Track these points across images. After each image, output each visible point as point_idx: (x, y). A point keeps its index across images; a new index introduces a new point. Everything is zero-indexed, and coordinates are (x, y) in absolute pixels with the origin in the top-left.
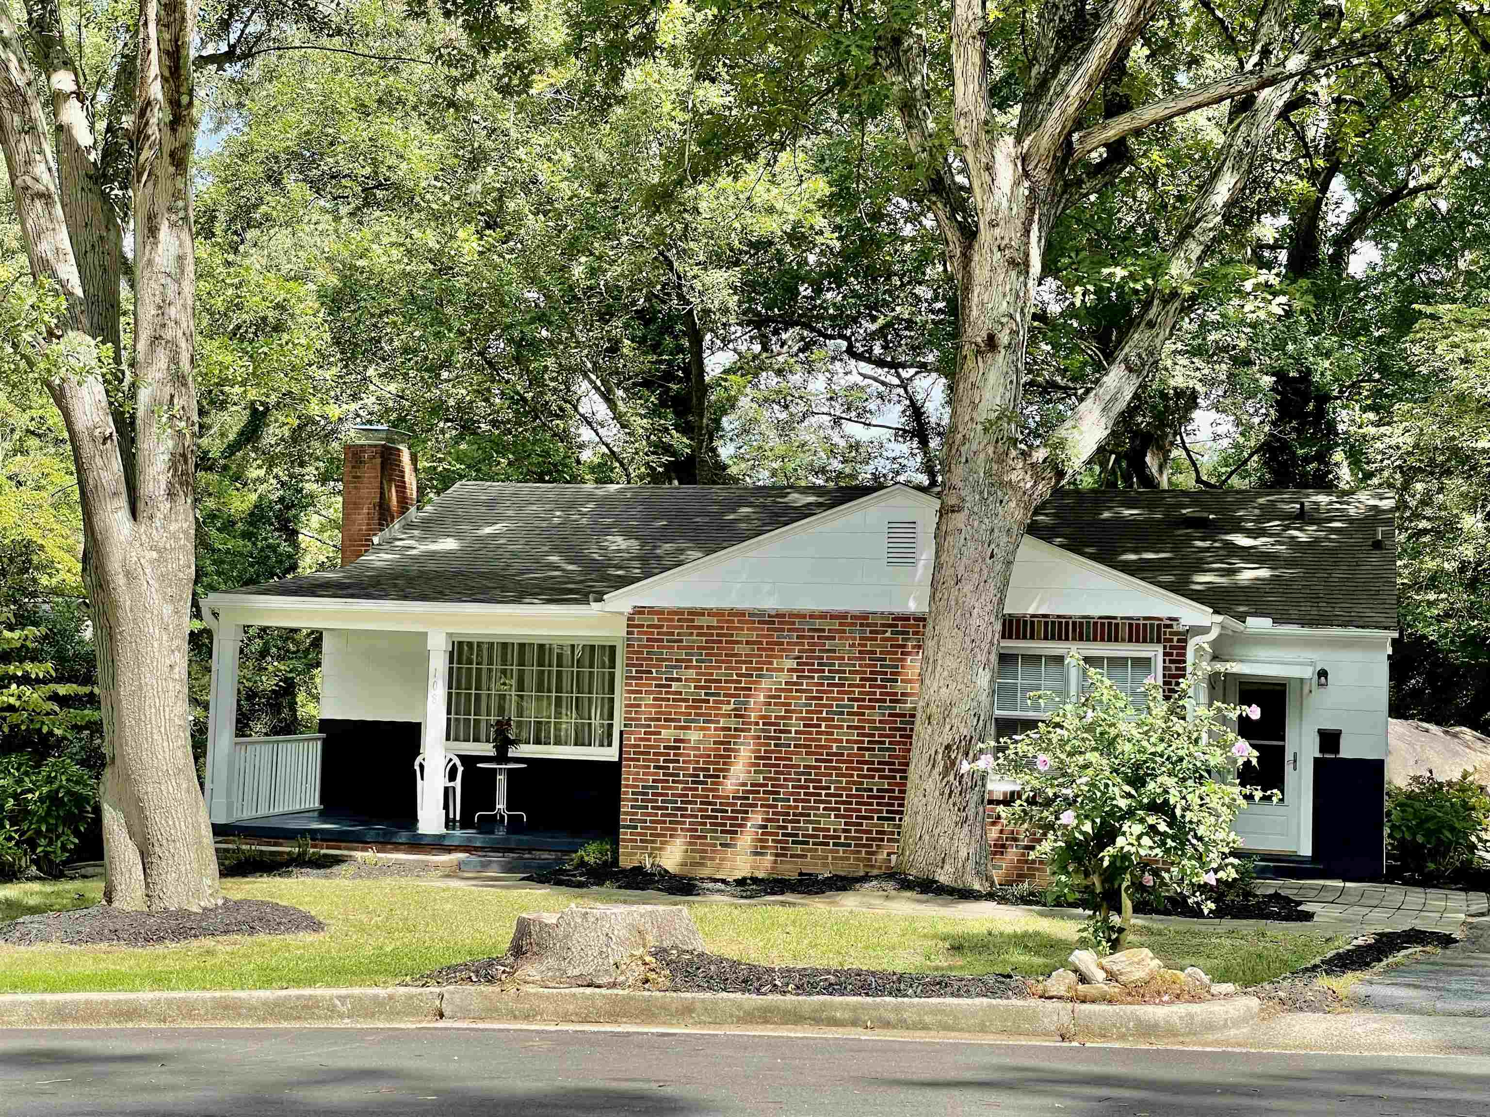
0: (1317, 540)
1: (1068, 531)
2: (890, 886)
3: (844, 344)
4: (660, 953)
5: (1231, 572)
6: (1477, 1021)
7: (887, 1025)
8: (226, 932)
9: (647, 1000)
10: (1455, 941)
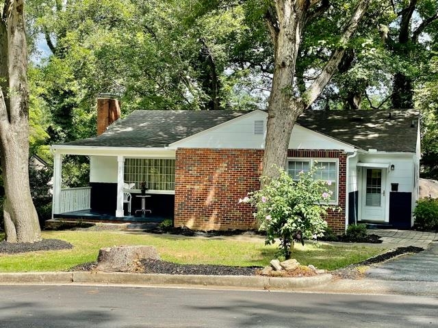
0: (394, 125)
1: (317, 123)
2: (252, 233)
3: (260, 67)
4: (143, 261)
5: (367, 135)
6: (401, 282)
7: (211, 284)
8: (40, 249)
9: (137, 276)
10: (423, 250)
